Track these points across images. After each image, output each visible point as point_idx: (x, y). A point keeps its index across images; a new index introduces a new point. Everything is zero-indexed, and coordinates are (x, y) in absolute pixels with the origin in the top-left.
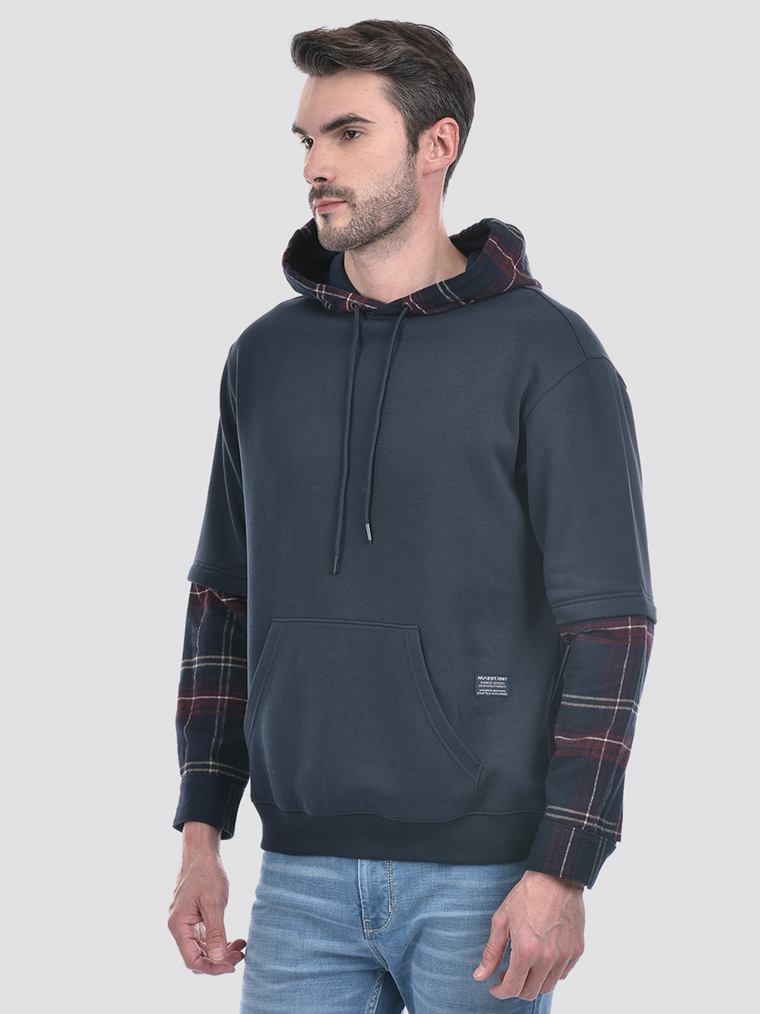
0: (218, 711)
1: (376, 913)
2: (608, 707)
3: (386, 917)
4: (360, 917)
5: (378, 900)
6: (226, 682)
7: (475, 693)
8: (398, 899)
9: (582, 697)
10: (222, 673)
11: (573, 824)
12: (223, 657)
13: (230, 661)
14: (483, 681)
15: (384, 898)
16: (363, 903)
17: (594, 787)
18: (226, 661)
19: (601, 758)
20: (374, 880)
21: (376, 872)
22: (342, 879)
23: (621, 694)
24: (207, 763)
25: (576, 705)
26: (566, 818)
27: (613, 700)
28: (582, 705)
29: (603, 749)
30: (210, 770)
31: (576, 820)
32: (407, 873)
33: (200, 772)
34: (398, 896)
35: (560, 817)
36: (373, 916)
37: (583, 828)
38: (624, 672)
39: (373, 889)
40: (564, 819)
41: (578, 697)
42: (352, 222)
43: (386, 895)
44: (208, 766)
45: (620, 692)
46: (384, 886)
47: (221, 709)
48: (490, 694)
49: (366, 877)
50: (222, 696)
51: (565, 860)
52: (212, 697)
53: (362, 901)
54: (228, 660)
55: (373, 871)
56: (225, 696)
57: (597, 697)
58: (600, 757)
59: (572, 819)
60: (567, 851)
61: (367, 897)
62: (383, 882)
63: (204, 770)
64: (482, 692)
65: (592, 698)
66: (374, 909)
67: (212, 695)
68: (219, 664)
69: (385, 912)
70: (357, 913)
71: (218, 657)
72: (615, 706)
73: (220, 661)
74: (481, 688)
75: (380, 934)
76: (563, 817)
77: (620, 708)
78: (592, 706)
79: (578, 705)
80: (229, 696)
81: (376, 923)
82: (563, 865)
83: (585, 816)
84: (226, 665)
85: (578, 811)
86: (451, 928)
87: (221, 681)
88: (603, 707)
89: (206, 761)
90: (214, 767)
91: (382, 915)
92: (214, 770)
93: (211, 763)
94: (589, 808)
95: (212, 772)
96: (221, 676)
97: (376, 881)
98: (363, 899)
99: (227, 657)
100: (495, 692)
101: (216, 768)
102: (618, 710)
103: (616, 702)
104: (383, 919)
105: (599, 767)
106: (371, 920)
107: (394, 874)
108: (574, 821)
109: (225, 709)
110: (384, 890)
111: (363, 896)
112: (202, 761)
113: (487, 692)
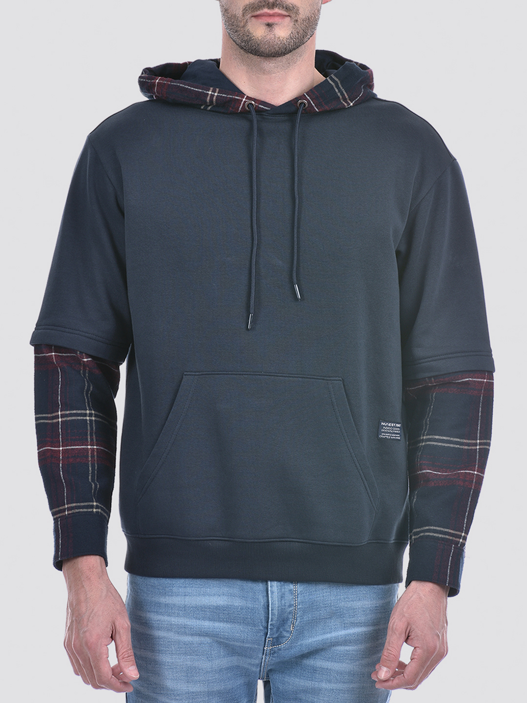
0: (90, 458)
1: (279, 633)
2: (470, 448)
3: (288, 635)
4: (264, 637)
5: (283, 621)
6: (93, 433)
7: (378, 436)
8: (301, 619)
9: (452, 439)
10: (88, 425)
11: (452, 542)
12: (88, 412)
13: (93, 415)
14: (385, 426)
15: (288, 619)
16: (271, 625)
17: (466, 512)
18: (91, 415)
19: (473, 488)
20: (283, 605)
21: (284, 597)
22: (250, 605)
23: (480, 436)
24: (91, 504)
25: (446, 445)
26: (447, 537)
27: (474, 442)
28: (452, 445)
29: (474, 480)
30: (95, 510)
31: (454, 538)
32: (311, 597)
33: (86, 512)
34: (301, 616)
35: (443, 536)
36: (275, 635)
37: (459, 545)
38: (480, 418)
39: (282, 611)
40: (445, 538)
41: (449, 438)
42: (292, 35)
43: (290, 616)
44: (92, 507)
45: (478, 435)
46: (291, 609)
47: (93, 457)
48: (389, 437)
49: (277, 602)
50: (91, 446)
51: (448, 572)
52: (82, 447)
53: (270, 623)
54: (92, 414)
55: (282, 592)
56: (94, 446)
57: (462, 439)
58: (472, 486)
59: (451, 538)
60: (449, 564)
61: (276, 619)
62: (290, 606)
63: (89, 510)
64: (383, 435)
65: (458, 440)
66: (278, 629)
67: (82, 446)
68: (85, 418)
69: (288, 631)
71: (83, 412)
72: (477, 446)
73: (85, 415)
74: (383, 432)
75: (280, 650)
76: (444, 536)
77: (481, 447)
78: (458, 446)
79: (448, 445)
80: (97, 446)
81: (277, 641)
82: (448, 576)
83: (461, 535)
84: (91, 418)
85: (456, 531)
86: (351, 643)
87: (89, 433)
88: (466, 447)
89: (91, 502)
90: (97, 507)
91: (285, 634)
92: (97, 510)
93: (95, 504)
94: (464, 528)
95: (96, 512)
96: (89, 427)
97: (285, 606)
98: (271, 621)
99: (91, 412)
100: (394, 436)
101: (98, 508)
102: (479, 449)
103: (477, 443)
104: (285, 637)
105: (471, 494)
106: (273, 638)
107: (299, 598)
108: (452, 540)
109: (96, 457)
110: (290, 612)
111: (271, 619)
112: (86, 502)
113: (387, 436)
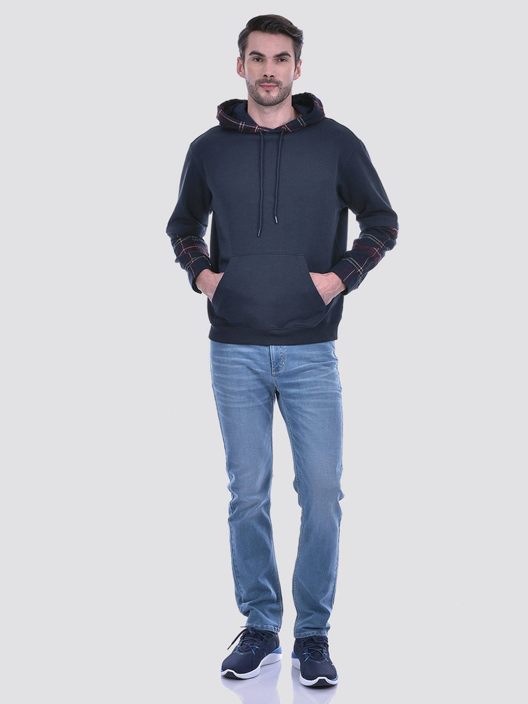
3: (282, 367)
4: (270, 368)
5: (278, 360)
15: (281, 359)
16: (273, 362)
20: (277, 353)
34: (287, 358)
36: (276, 367)
39: (277, 356)
42: (279, 95)
49: (274, 352)
55: (277, 349)
61: (274, 359)
62: (281, 353)
66: (277, 364)
70: (270, 366)
75: (279, 374)
81: (277, 369)
91: (280, 366)
98: (272, 360)
104: (280, 368)
107: (285, 350)
110: (281, 356)
